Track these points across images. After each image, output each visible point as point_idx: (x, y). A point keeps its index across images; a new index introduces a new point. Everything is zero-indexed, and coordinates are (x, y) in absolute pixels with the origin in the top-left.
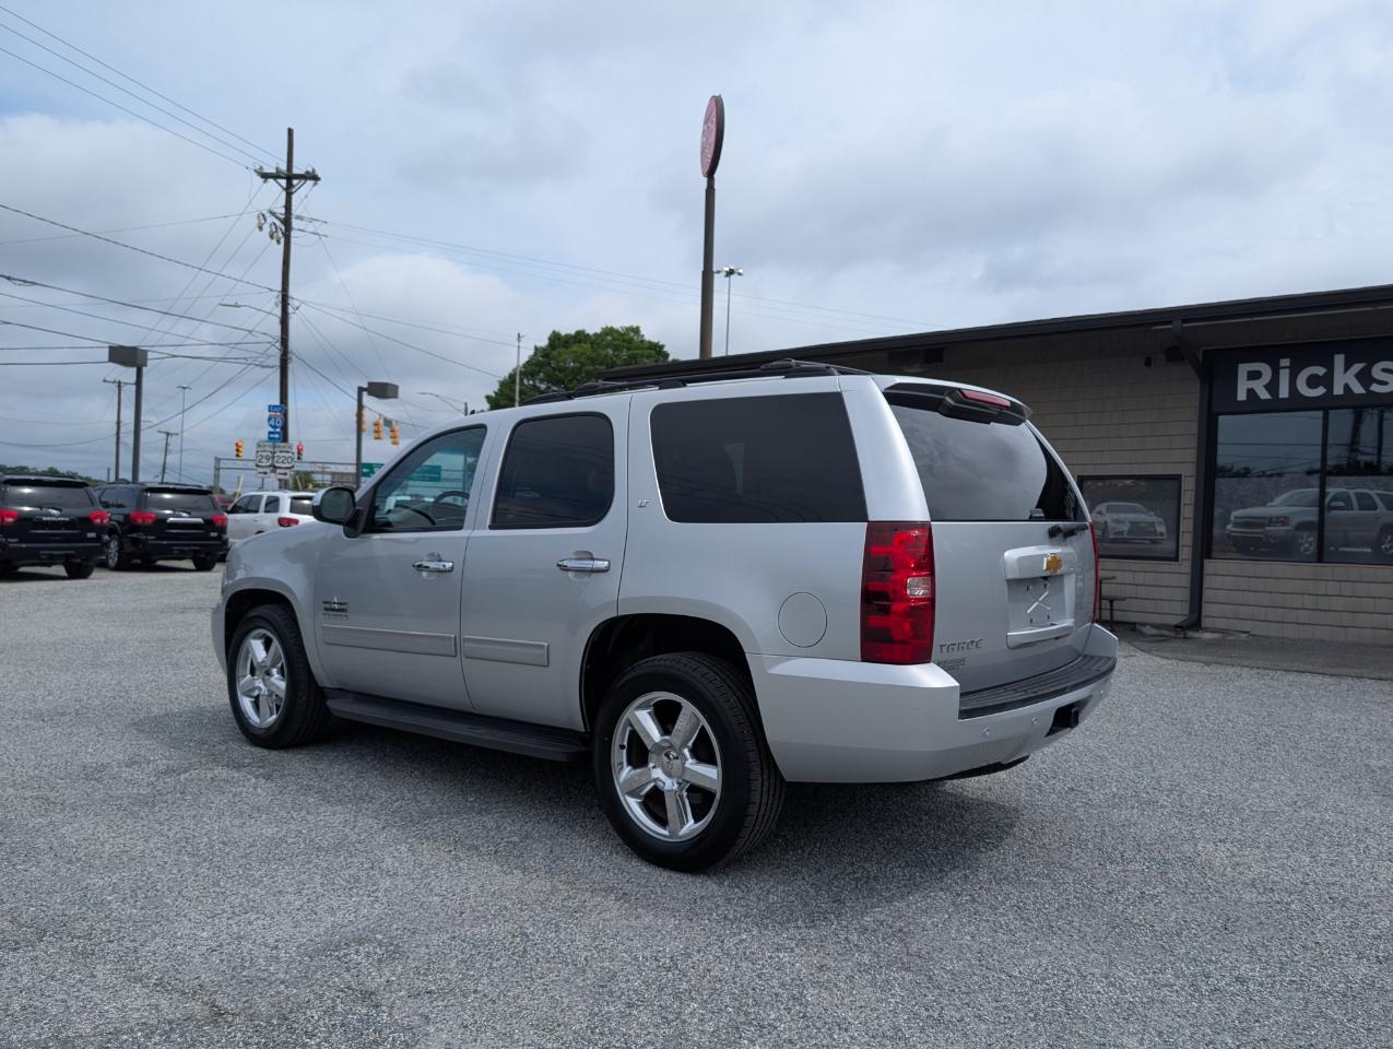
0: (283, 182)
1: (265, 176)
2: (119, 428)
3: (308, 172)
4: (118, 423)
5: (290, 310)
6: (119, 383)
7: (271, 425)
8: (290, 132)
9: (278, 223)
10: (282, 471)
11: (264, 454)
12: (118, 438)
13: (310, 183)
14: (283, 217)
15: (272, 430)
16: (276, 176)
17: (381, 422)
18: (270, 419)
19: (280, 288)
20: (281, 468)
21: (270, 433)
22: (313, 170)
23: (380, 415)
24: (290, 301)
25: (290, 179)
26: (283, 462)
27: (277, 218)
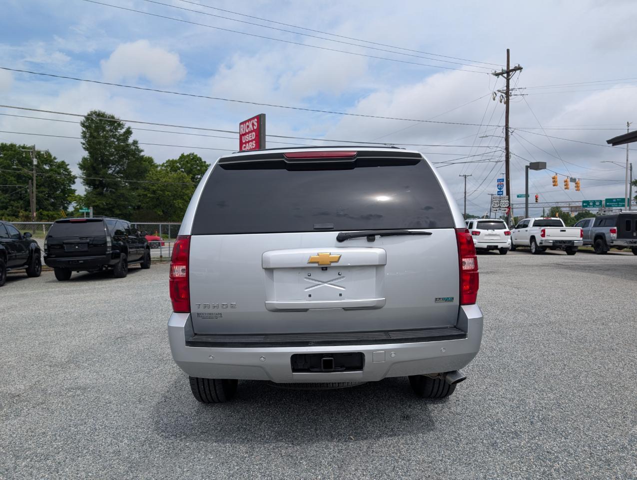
0: (505, 75)
1: (497, 75)
2: (465, 194)
3: (516, 67)
4: (465, 192)
5: (510, 134)
6: (465, 176)
7: (498, 188)
8: (508, 51)
9: (504, 95)
10: (504, 209)
11: (496, 202)
12: (465, 199)
13: (518, 72)
14: (505, 91)
15: (499, 190)
16: (502, 74)
17: (569, 180)
18: (498, 186)
19: (505, 125)
20: (503, 207)
21: (498, 192)
22: (519, 65)
23: (568, 177)
24: (509, 130)
25: (508, 73)
26: (504, 205)
27: (502, 92)
